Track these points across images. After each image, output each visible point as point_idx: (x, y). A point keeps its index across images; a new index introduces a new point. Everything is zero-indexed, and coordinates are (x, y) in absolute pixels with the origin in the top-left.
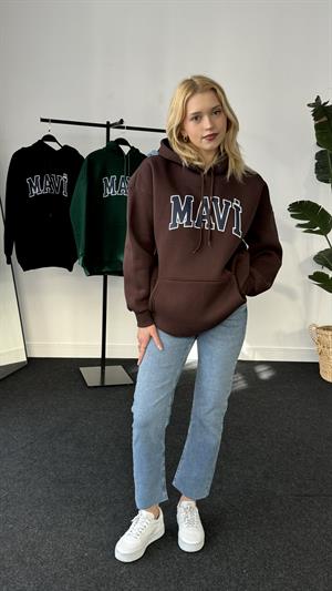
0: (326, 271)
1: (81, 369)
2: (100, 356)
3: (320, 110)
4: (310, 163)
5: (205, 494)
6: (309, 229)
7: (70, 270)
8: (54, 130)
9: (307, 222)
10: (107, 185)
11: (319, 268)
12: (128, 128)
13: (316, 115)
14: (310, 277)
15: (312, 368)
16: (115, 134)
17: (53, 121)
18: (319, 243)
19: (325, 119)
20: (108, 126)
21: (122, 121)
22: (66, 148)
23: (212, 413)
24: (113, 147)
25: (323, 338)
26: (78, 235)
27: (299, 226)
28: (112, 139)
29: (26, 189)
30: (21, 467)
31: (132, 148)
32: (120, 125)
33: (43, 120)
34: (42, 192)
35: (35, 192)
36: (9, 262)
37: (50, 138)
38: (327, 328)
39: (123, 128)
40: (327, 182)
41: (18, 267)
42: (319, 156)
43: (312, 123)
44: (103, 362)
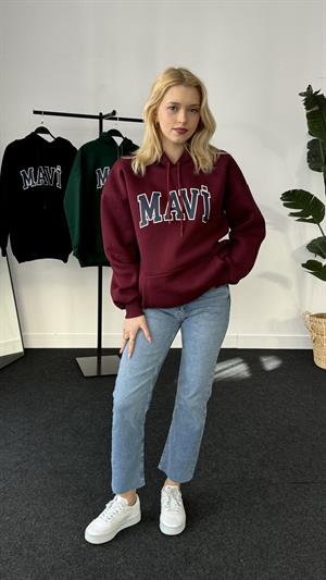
0: (319, 259)
1: (78, 359)
2: (96, 347)
3: (312, 99)
4: (303, 152)
5: (189, 477)
6: (302, 217)
7: (65, 261)
8: (47, 122)
9: (299, 211)
10: (100, 177)
11: (311, 256)
12: (121, 119)
13: (308, 104)
14: (303, 265)
15: (306, 356)
16: (108, 125)
17: (46, 113)
18: (312, 232)
19: (316, 108)
20: (101, 117)
21: (114, 113)
22: (59, 140)
23: (195, 398)
24: (106, 138)
25: (318, 326)
26: (73, 227)
27: (292, 214)
28: (105, 130)
29: (20, 182)
30: (19, 459)
31: (125, 139)
32: (112, 116)
33: (35, 112)
34: (36, 184)
35: (29, 184)
36: (4, 254)
37: (43, 130)
38: (321, 316)
39: (116, 119)
40: (319, 170)
41: (13, 259)
42: (311, 145)
43: (304, 112)
44: (100, 352)
